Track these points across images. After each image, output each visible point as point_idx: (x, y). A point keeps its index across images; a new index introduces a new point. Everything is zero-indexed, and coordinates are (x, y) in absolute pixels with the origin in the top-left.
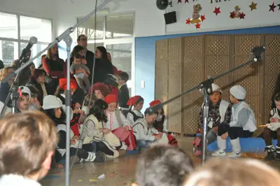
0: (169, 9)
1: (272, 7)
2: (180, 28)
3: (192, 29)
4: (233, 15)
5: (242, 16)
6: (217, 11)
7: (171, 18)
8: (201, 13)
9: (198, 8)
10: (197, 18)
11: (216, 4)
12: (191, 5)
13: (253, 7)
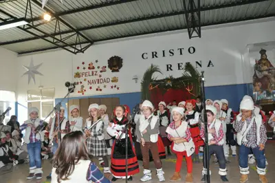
0: (70, 87)
1: (112, 87)
2: (76, 94)
3: (80, 95)
4: (97, 90)
5: (101, 90)
6: (91, 88)
7: (71, 91)
8: (84, 89)
9: (83, 87)
10: (82, 91)
11: (90, 85)
12: (80, 85)
13: (105, 86)
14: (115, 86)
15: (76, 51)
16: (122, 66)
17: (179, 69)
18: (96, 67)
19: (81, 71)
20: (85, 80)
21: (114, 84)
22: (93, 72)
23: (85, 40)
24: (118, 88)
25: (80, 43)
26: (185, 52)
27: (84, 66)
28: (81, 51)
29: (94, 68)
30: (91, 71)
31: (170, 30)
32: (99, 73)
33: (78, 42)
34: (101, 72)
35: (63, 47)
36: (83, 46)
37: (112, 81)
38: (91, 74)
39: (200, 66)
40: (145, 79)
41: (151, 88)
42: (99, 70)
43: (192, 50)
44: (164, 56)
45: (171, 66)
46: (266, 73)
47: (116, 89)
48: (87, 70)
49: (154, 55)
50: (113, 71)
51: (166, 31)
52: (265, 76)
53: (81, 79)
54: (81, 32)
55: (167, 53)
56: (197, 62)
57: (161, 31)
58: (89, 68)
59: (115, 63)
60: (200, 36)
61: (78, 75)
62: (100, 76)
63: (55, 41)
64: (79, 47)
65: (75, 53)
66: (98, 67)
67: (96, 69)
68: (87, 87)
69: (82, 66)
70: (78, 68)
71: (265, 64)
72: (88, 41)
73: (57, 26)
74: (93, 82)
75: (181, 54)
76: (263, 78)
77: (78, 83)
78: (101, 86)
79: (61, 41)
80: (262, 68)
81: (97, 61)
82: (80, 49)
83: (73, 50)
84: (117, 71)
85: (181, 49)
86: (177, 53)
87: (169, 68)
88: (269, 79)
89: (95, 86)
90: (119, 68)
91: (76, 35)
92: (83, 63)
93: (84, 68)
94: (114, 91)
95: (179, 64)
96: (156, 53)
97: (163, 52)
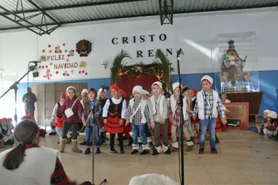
0: (35, 71)
1: (80, 72)
2: (41, 79)
3: (46, 80)
4: (64, 75)
5: (68, 75)
6: (57, 73)
7: (36, 75)
8: (50, 73)
9: (48, 71)
10: (48, 75)
11: (56, 70)
12: (45, 69)
13: (72, 72)
14: (83, 72)
15: (42, 32)
16: (91, 51)
17: (149, 56)
18: (63, 51)
19: (47, 54)
20: (51, 64)
21: (82, 69)
22: (60, 56)
23: (51, 21)
24: (86, 74)
25: (46, 25)
26: (156, 38)
27: (50, 49)
28: (48, 32)
29: (61, 52)
30: (57, 55)
31: (142, 15)
32: (66, 57)
33: (44, 23)
34: (68, 56)
35: (28, 28)
36: (50, 27)
37: (80, 66)
38: (57, 57)
39: (171, 53)
40: (114, 65)
41: (121, 74)
42: (66, 54)
43: (163, 37)
44: (135, 42)
45: (141, 52)
46: (233, 63)
47: (84, 74)
48: (53, 54)
49: (125, 40)
50: (81, 55)
51: (138, 16)
52: (233, 66)
53: (47, 63)
54: (47, 12)
55: (138, 40)
56: (168, 50)
57: (132, 16)
58: (56, 52)
59: (83, 47)
60: (172, 23)
61: (43, 58)
62: (68, 60)
63: (17, 19)
64: (44, 28)
65: (40, 34)
66: (66, 51)
67: (63, 53)
68: (53, 71)
69: (47, 49)
70: (44, 51)
71: (232, 55)
72: (55, 23)
73: (20, 3)
74: (60, 66)
75: (152, 40)
76: (230, 68)
77: (43, 67)
78: (69, 70)
79: (24, 19)
80: (230, 59)
81: (64, 45)
82: (46, 30)
83: (38, 31)
84: (86, 55)
85: (152, 36)
86: (148, 39)
87: (139, 54)
88: (235, 68)
89: (62, 71)
90: (88, 53)
91: (41, 15)
92: (49, 46)
93: (50, 52)
94: (82, 77)
95: (149, 51)
96: (127, 38)
97: (134, 37)
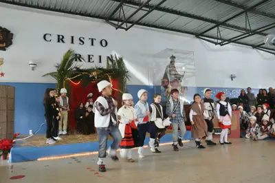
16: (11, 44)
17: (89, 61)
24: (2, 74)
26: (97, 43)
43: (104, 43)
44: (72, 42)
45: (80, 56)
49: (60, 39)
51: (77, 14)
55: (76, 41)
56: (108, 57)
57: (71, 12)
75: (92, 44)
85: (92, 39)
86: (88, 42)
87: (78, 58)
90: (7, 46)
95: (89, 56)
96: (63, 37)
97: (72, 37)
